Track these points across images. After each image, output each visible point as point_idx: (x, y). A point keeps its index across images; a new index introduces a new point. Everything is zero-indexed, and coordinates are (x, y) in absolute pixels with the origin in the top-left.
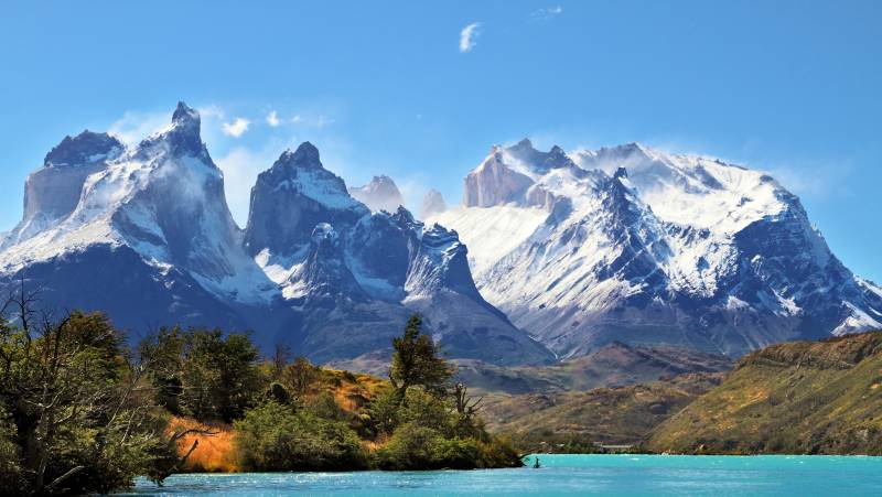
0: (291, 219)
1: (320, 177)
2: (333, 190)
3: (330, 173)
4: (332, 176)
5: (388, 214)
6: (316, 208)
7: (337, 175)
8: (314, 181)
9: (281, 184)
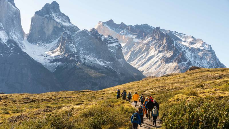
0: (49, 30)
1: (60, 15)
2: (65, 20)
3: (63, 14)
4: (64, 15)
5: (87, 31)
6: (59, 26)
7: (66, 15)
8: (58, 16)
9: (45, 16)
